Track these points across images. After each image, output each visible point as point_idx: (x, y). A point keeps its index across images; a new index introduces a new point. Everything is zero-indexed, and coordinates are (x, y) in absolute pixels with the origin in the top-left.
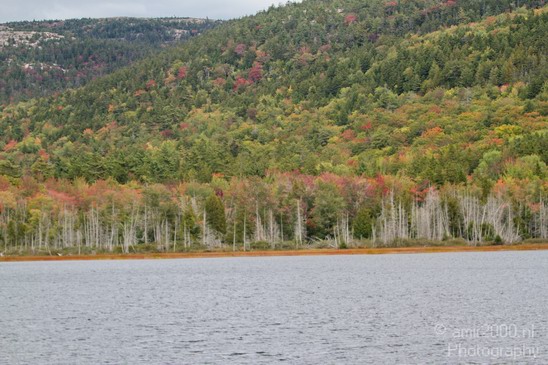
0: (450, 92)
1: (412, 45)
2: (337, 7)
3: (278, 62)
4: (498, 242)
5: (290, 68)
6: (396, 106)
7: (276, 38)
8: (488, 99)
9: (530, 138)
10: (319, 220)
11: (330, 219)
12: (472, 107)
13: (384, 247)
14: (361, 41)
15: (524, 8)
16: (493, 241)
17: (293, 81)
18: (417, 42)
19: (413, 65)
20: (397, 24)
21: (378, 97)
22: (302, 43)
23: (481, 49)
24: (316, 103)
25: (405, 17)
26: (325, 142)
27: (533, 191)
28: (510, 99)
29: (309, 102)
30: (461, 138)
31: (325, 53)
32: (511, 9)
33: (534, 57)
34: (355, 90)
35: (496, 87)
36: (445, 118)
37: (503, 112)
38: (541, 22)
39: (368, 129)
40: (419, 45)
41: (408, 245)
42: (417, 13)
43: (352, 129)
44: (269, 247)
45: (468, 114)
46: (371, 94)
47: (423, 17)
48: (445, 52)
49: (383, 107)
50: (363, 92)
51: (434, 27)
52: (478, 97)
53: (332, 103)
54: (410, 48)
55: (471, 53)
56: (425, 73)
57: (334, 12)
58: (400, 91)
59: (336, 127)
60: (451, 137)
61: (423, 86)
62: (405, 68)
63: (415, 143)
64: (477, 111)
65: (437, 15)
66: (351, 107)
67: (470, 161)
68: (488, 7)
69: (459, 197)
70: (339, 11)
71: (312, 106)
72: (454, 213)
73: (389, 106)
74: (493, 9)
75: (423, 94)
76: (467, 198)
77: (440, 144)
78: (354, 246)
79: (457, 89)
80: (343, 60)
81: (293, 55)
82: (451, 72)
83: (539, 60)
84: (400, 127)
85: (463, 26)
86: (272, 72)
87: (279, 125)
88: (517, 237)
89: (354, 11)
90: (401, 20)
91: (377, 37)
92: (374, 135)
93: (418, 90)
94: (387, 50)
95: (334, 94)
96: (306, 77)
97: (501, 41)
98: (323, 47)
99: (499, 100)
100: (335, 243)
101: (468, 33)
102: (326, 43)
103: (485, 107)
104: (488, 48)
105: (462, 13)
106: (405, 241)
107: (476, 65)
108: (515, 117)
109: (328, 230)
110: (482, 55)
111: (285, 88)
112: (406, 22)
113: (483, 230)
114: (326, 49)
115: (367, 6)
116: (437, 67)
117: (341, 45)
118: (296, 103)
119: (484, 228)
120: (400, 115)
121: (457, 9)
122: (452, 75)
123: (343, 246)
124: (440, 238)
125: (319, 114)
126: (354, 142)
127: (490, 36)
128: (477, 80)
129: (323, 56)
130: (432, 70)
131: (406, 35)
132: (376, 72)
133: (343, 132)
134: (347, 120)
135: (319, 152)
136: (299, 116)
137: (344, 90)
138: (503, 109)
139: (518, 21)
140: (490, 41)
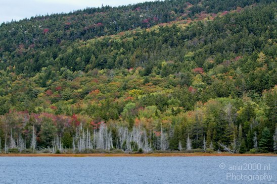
0: (101, 71)
1: (80, 46)
2: (39, 24)
3: (7, 53)
4: (141, 152)
5: (13, 56)
6: (72, 78)
7: (6, 40)
8: (123, 75)
9: (149, 97)
10: (43, 138)
11: (49, 137)
12: (115, 79)
13: (80, 153)
14: (52, 43)
15: (139, 28)
16: (138, 151)
17: (16, 63)
18: (83, 44)
19: (81, 56)
20: (71, 35)
21: (62, 73)
22: (20, 43)
23: (118, 49)
24: (29, 75)
25: (75, 31)
26: (36, 96)
27: (157, 125)
28: (135, 76)
29: (25, 74)
30: (111, 96)
31: (32, 49)
32: (132, 28)
33: (147, 54)
34: (50, 68)
35: (127, 69)
36: (101, 85)
37: (132, 82)
38: (150, 36)
39: (59, 90)
40: (84, 46)
41: (93, 152)
42: (81, 29)
43: (51, 89)
44: (19, 152)
45: (114, 83)
46: (58, 71)
47: (85, 31)
48: (98, 50)
49: (65, 78)
50: (54, 70)
51: (91, 36)
52: (117, 74)
53: (37, 75)
54: (79, 47)
55: (112, 51)
56: (87, 61)
57: (37, 27)
58: (74, 70)
59: (41, 88)
60: (105, 95)
61: (87, 68)
62: (77, 58)
63: (85, 98)
64: (118, 82)
65: (93, 30)
66: (48, 78)
67: (118, 108)
68: (120, 27)
69: (117, 127)
70: (40, 26)
71: (26, 76)
72: (115, 135)
73: (69, 78)
74: (123, 28)
75: (87, 72)
76: (122, 128)
77: (100, 98)
78: (63, 152)
79: (106, 70)
80: (43, 53)
81: (15, 49)
82: (102, 60)
83: (149, 55)
84: (77, 89)
85: (107, 37)
86: (4, 58)
87: (9, 86)
88: (150, 149)
89: (48, 27)
90: (73, 33)
91: (60, 41)
92: (63, 93)
93: (84, 70)
94: (67, 48)
95: (38, 71)
96: (23, 61)
97: (128, 45)
98: (32, 45)
99: (129, 76)
100: (53, 150)
101: (111, 40)
102: (33, 43)
103: (122, 80)
104: (122, 49)
105: (106, 30)
106: (91, 150)
107: (115, 57)
108: (139, 85)
109: (49, 143)
110: (119, 52)
111: (11, 66)
112: (76, 34)
113: (132, 145)
114: (33, 47)
115: (54, 24)
116: (94, 58)
117: (41, 45)
118: (18, 75)
119: (132, 144)
120: (76, 83)
121: (103, 28)
122: (102, 62)
123: (58, 152)
124: (109, 149)
125: (30, 81)
126: (52, 97)
127: (123, 42)
128: (116, 65)
129: (31, 50)
130: (91, 59)
131: (76, 41)
132: (61, 60)
133: (46, 91)
134: (46, 84)
135: (34, 101)
136: (20, 82)
137: (43, 69)
138: (132, 81)
139: (138, 35)
140: (123, 45)
